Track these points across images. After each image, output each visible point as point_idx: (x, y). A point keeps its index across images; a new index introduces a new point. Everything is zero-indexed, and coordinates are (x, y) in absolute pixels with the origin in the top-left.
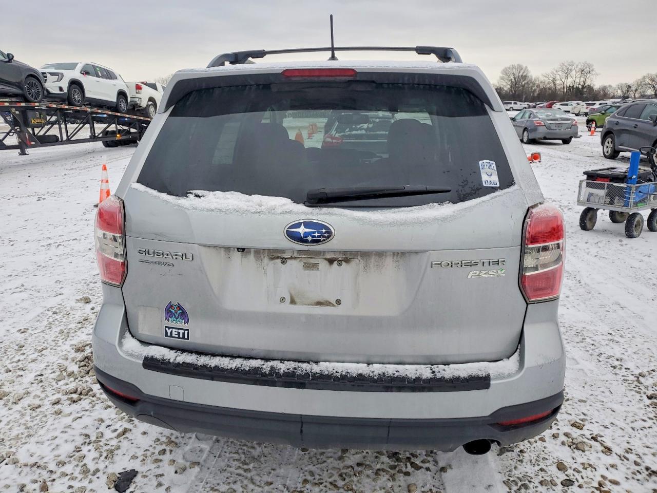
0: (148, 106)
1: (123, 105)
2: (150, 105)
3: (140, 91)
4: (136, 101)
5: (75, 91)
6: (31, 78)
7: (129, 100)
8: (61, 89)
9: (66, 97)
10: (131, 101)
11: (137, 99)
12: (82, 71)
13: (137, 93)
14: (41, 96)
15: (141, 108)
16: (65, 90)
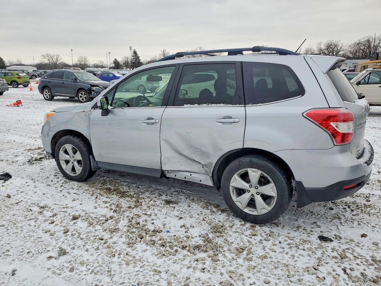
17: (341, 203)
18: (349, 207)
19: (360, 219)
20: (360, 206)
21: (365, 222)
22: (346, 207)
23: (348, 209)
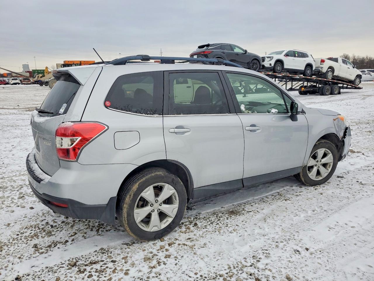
0: (327, 72)
1: (308, 72)
2: (329, 71)
3: (323, 63)
4: (319, 69)
5: (278, 65)
6: (255, 60)
7: (314, 69)
8: (270, 65)
9: (272, 68)
10: (315, 69)
11: (320, 68)
12: (285, 54)
13: (321, 64)
14: (258, 69)
15: (323, 73)
16: (273, 65)
17: (61, 227)
18: (52, 226)
19: (38, 218)
20: (41, 232)
21: (33, 218)
22: (54, 224)
23: (52, 223)
